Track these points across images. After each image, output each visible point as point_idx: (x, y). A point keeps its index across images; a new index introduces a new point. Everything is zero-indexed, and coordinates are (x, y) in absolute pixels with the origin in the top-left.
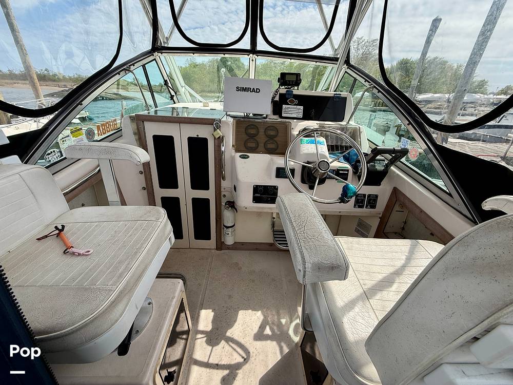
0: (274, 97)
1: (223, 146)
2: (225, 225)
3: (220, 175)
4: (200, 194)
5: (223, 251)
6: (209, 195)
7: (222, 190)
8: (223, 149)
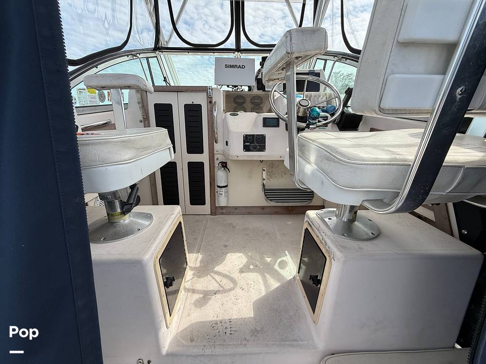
0: (257, 76)
1: (215, 110)
2: (219, 185)
3: (213, 139)
4: (196, 158)
5: (217, 216)
6: (203, 158)
7: (215, 152)
8: (215, 114)
